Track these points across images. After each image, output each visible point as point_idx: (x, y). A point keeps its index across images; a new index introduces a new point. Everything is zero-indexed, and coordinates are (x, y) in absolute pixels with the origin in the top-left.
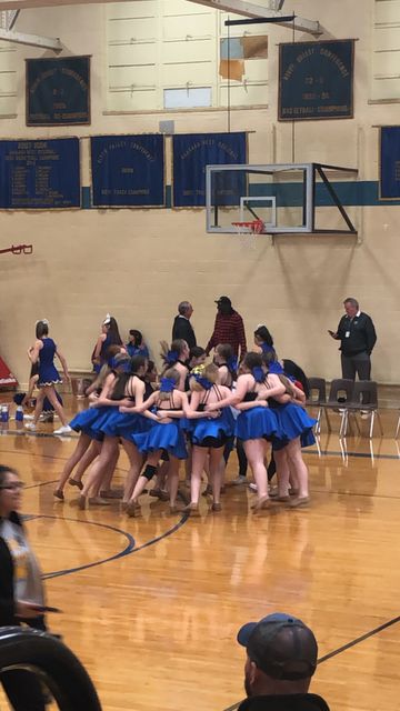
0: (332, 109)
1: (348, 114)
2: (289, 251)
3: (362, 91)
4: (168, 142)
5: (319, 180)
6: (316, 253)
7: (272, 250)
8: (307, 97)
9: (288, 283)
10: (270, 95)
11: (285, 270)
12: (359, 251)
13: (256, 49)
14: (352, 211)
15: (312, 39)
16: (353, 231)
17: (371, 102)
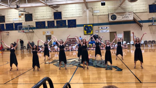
0: (30, 20)
1: (32, 21)
2: (27, 34)
3: (33, 19)
4: (14, 24)
5: (30, 27)
6: (30, 34)
7: (25, 34)
8: (28, 19)
9: (27, 37)
10: (24, 19)
11: (27, 36)
12: (34, 34)
13: (22, 15)
14: (33, 30)
15: (28, 13)
16: (33, 32)
17: (34, 19)
